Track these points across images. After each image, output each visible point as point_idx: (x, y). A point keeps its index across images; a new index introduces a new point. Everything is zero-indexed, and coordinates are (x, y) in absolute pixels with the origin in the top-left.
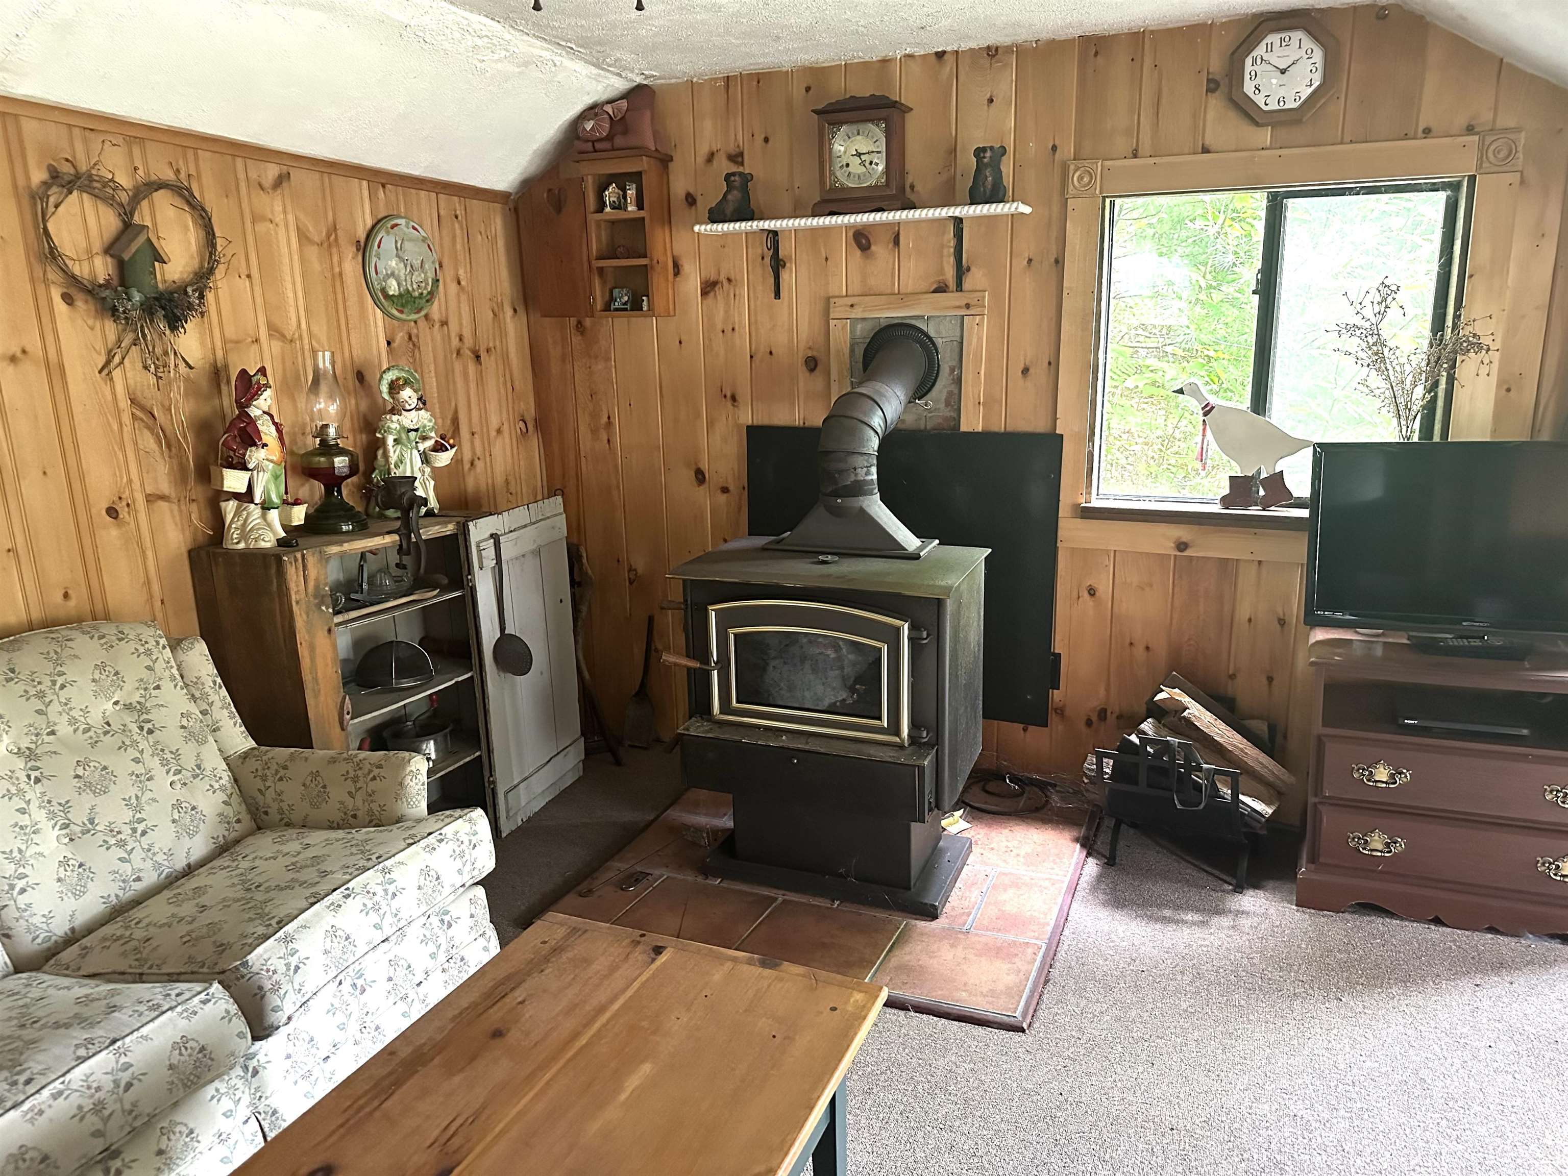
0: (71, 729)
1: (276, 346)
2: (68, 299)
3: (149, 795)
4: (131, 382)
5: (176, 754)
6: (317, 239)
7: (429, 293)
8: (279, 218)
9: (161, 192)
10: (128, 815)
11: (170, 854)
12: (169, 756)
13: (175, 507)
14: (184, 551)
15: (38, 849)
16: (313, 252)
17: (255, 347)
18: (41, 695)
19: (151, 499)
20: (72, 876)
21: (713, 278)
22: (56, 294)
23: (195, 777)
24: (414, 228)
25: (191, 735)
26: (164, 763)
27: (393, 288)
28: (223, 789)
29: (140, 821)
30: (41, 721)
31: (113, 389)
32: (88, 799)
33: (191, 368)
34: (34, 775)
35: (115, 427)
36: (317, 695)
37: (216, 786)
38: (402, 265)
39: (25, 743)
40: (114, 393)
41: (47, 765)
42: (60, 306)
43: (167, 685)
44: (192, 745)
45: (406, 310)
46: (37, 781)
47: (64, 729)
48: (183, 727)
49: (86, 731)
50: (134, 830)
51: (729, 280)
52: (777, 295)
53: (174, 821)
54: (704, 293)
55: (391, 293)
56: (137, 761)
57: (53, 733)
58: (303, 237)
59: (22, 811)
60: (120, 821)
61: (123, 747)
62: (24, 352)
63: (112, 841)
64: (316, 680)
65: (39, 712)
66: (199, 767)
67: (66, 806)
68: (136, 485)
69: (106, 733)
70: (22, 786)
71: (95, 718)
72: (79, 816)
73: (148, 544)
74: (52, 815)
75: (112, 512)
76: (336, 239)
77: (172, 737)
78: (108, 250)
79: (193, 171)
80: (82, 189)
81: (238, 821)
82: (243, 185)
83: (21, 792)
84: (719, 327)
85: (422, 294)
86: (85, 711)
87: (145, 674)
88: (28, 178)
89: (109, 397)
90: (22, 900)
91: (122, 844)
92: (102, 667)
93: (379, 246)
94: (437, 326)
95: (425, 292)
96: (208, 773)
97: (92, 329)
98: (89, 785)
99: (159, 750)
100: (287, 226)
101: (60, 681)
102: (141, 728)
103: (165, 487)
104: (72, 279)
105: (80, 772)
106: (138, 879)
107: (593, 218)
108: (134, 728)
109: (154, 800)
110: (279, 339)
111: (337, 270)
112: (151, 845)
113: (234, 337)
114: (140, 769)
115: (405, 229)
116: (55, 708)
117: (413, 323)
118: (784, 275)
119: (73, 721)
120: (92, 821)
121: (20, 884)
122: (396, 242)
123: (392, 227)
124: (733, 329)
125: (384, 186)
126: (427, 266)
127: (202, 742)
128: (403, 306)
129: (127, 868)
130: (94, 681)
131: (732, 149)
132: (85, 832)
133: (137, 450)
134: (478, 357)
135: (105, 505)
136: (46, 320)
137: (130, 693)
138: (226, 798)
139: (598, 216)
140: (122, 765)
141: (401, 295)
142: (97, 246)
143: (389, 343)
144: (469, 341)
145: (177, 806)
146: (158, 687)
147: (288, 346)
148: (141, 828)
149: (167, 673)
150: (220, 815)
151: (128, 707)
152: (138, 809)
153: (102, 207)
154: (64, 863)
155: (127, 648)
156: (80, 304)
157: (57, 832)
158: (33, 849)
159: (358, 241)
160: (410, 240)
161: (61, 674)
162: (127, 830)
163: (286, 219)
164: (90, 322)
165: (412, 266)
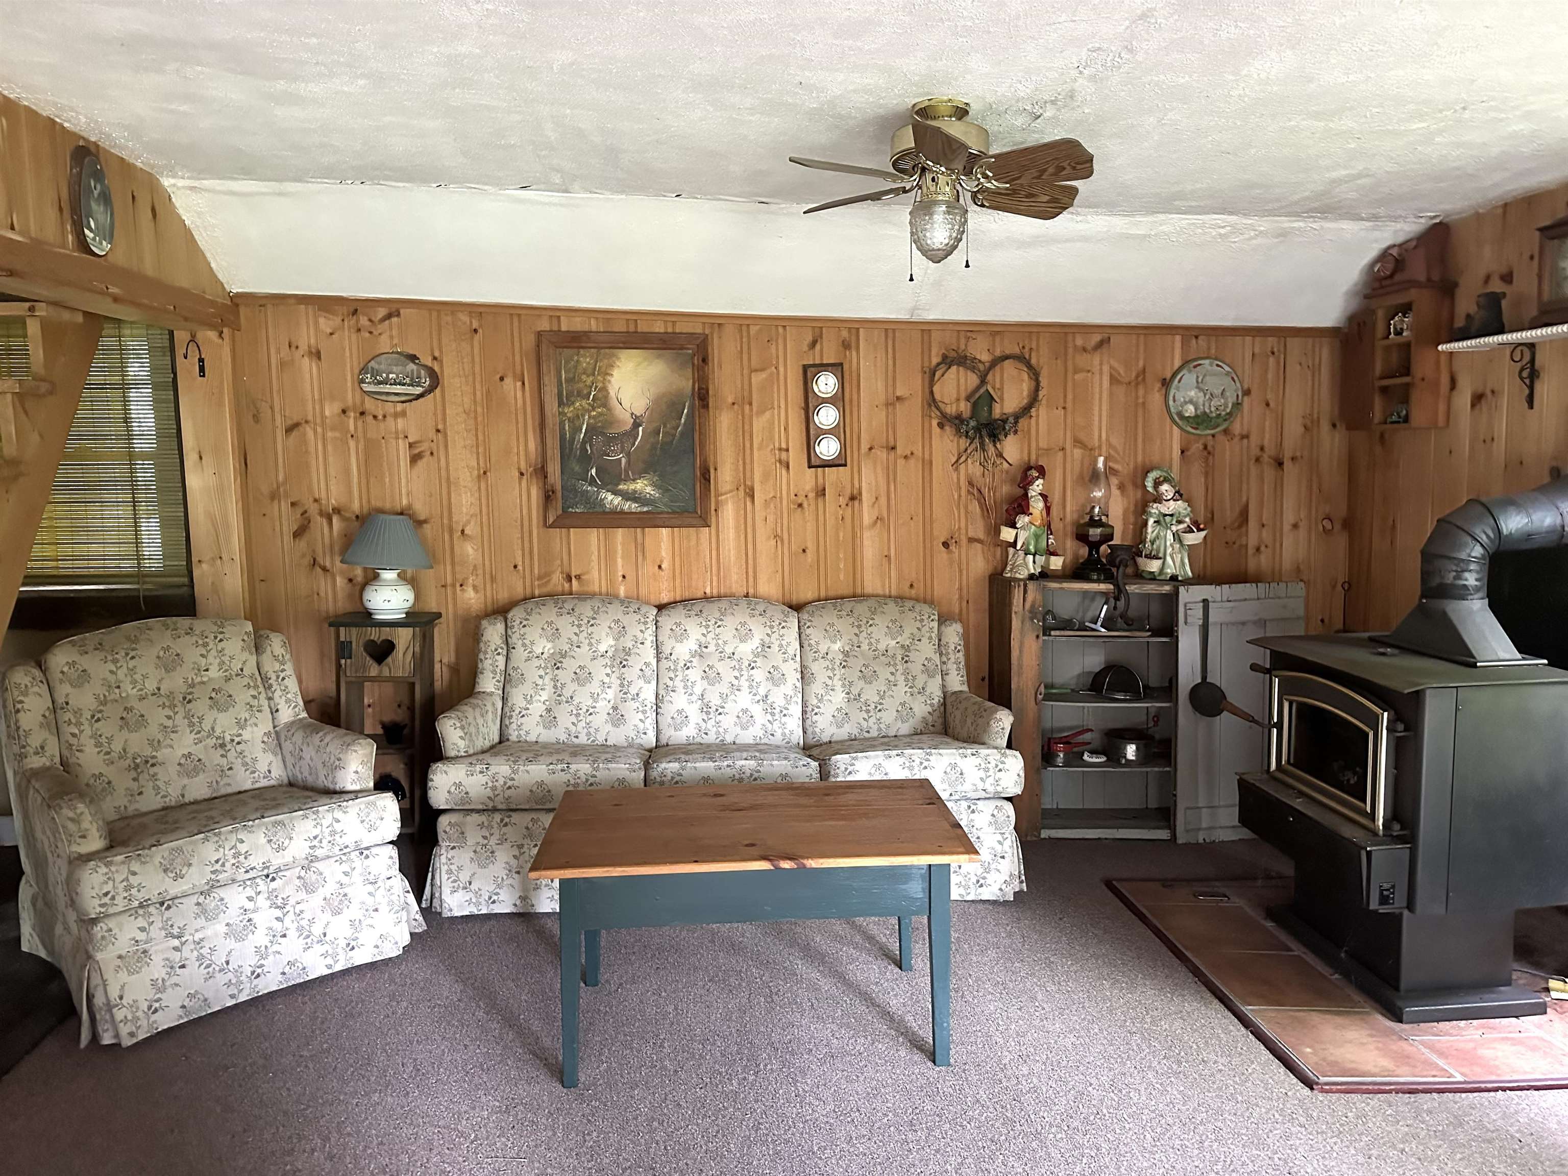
0: (868, 648)
1: (1078, 453)
2: (941, 426)
3: (891, 693)
4: (970, 472)
5: (914, 678)
6: (1127, 380)
7: (1227, 414)
8: (1096, 369)
9: (1007, 361)
10: (876, 699)
11: (888, 727)
12: (910, 677)
13: (986, 548)
14: (987, 575)
15: (830, 698)
16: (1120, 391)
17: (1061, 454)
18: (859, 626)
19: (971, 540)
20: (840, 716)
21: (1480, 391)
22: (935, 423)
23: (919, 693)
24: (1218, 365)
25: (926, 670)
26: (906, 680)
27: (1190, 410)
28: (932, 705)
29: (881, 704)
30: (855, 639)
31: (959, 474)
32: (861, 683)
33: (1011, 465)
34: (844, 663)
35: (956, 497)
36: (1020, 674)
37: (929, 702)
38: (1201, 394)
39: (847, 649)
40: (958, 479)
41: (851, 661)
42: (936, 430)
43: (925, 640)
44: (925, 676)
45: (1201, 427)
46: (844, 667)
47: (865, 647)
48: (924, 665)
49: (874, 651)
50: (876, 707)
51: (1493, 392)
52: (1531, 406)
53: (897, 711)
54: (1473, 406)
55: (1187, 415)
56: (892, 674)
57: (859, 647)
58: (1114, 380)
59: (830, 678)
60: (872, 700)
61: (889, 664)
62: (912, 454)
63: (864, 708)
64: (1020, 666)
65: (856, 634)
66: (923, 688)
67: (851, 683)
68: (963, 531)
69: (883, 655)
70: (835, 667)
71: (882, 647)
72: (855, 691)
73: (964, 566)
74: (843, 686)
75: (946, 545)
76: (1144, 379)
77: (916, 668)
78: (968, 399)
79: (1034, 346)
80: (959, 364)
81: (933, 726)
82: (1070, 350)
83: (833, 669)
84: (1482, 438)
85: (1220, 414)
86: (878, 641)
87: (915, 631)
88: (930, 362)
89: (955, 480)
90: (815, 718)
91: (868, 711)
92: (894, 621)
93: (1179, 381)
94: (1236, 439)
95: (1223, 413)
96: (927, 693)
97: (952, 441)
98: (864, 677)
99: (906, 673)
100: (1101, 373)
101: (871, 622)
102: (903, 659)
103: (981, 535)
104: (944, 415)
105: (863, 669)
106: (868, 732)
107: (1380, 344)
108: (900, 657)
109: (892, 697)
110: (1081, 448)
111: (1141, 400)
112: (881, 718)
113: (1045, 447)
114: (892, 678)
115: (1209, 368)
116: (864, 634)
117: (1211, 438)
118: (1538, 387)
119: (870, 644)
120: (859, 695)
121: (816, 710)
122: (1198, 377)
123: (1195, 367)
124: (1493, 439)
125: (1196, 337)
126: (1228, 394)
127: (931, 676)
128: (1198, 424)
129: (865, 724)
130: (888, 627)
131: (1504, 270)
132: (855, 699)
133: (967, 512)
134: (1280, 464)
135: (943, 540)
136: (927, 435)
137: (904, 639)
138: (931, 710)
139: (1386, 342)
140: (884, 673)
141: (1197, 416)
142: (963, 395)
143: (1182, 452)
144: (1270, 450)
145: (903, 704)
146: (920, 640)
147: (1088, 453)
148: (879, 707)
149: (928, 635)
150: (924, 718)
151: (903, 646)
152: (882, 698)
153: (969, 373)
154: (839, 710)
155: (912, 615)
156: (947, 428)
157: (844, 695)
158: (828, 697)
159: (1165, 379)
160: (1211, 375)
161: (873, 619)
162: (873, 706)
163: (1101, 369)
164: (951, 438)
165: (1211, 395)
